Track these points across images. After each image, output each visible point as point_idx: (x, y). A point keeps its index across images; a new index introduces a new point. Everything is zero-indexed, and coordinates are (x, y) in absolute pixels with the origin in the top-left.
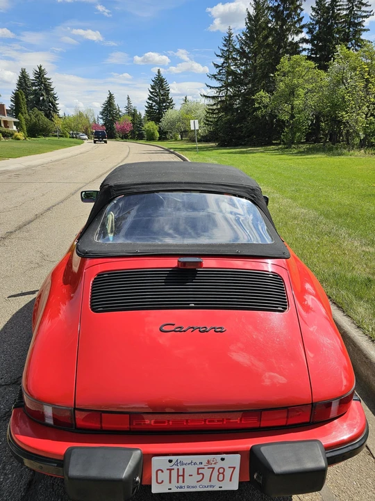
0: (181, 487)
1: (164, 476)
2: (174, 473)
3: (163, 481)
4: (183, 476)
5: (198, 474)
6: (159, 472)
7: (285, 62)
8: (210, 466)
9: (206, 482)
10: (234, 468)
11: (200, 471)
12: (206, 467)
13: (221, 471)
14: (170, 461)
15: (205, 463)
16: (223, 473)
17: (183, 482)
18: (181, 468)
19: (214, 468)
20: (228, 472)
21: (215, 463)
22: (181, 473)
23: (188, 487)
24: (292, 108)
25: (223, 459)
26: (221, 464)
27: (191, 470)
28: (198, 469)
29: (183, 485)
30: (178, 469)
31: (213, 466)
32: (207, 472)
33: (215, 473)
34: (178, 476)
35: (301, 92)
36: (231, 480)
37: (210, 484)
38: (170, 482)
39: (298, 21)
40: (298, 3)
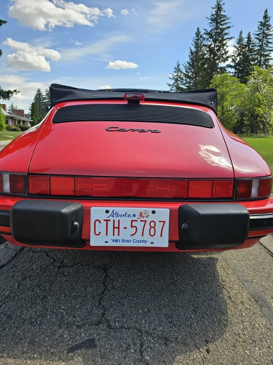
0: (117, 241)
1: (101, 227)
2: (110, 224)
3: (100, 233)
4: (118, 228)
5: (132, 227)
6: (97, 222)
8: (142, 219)
9: (138, 236)
10: (164, 222)
11: (134, 224)
12: (139, 220)
13: (153, 225)
14: (107, 212)
15: (138, 215)
16: (154, 227)
17: (119, 235)
18: (116, 219)
19: (146, 221)
20: (159, 226)
21: (147, 217)
22: (116, 225)
23: (123, 241)
25: (154, 212)
26: (152, 217)
27: (125, 222)
28: (132, 221)
29: (118, 238)
30: (114, 220)
31: (145, 219)
32: (140, 225)
33: (147, 227)
34: (114, 228)
36: (161, 236)
37: (142, 238)
38: (107, 235)
39: (225, 53)
40: (224, 42)
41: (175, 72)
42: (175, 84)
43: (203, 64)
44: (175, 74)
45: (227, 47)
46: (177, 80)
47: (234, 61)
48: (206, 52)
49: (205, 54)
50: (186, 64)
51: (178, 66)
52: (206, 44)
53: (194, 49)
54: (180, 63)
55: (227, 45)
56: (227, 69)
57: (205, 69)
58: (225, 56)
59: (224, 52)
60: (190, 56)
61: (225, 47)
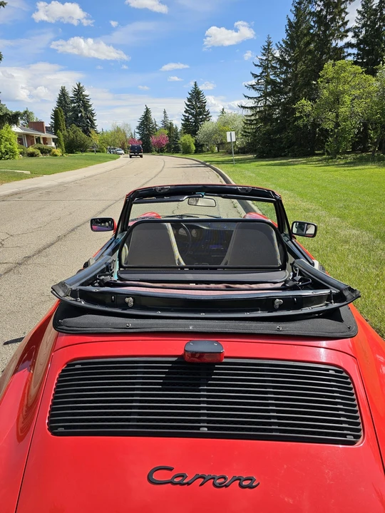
7: (329, 68)
24: (337, 116)
35: (347, 99)
39: (342, 25)
40: (342, 7)
41: (264, 55)
42: (264, 74)
43: (308, 44)
44: (264, 58)
45: (347, 13)
46: (266, 68)
47: (356, 35)
48: (312, 24)
49: (311, 27)
50: (282, 43)
51: (269, 45)
52: (313, 10)
53: (293, 19)
54: (271, 40)
55: (346, 10)
56: (345, 50)
57: (310, 52)
58: (342, 30)
59: (341, 23)
60: (287, 30)
61: (343, 15)
